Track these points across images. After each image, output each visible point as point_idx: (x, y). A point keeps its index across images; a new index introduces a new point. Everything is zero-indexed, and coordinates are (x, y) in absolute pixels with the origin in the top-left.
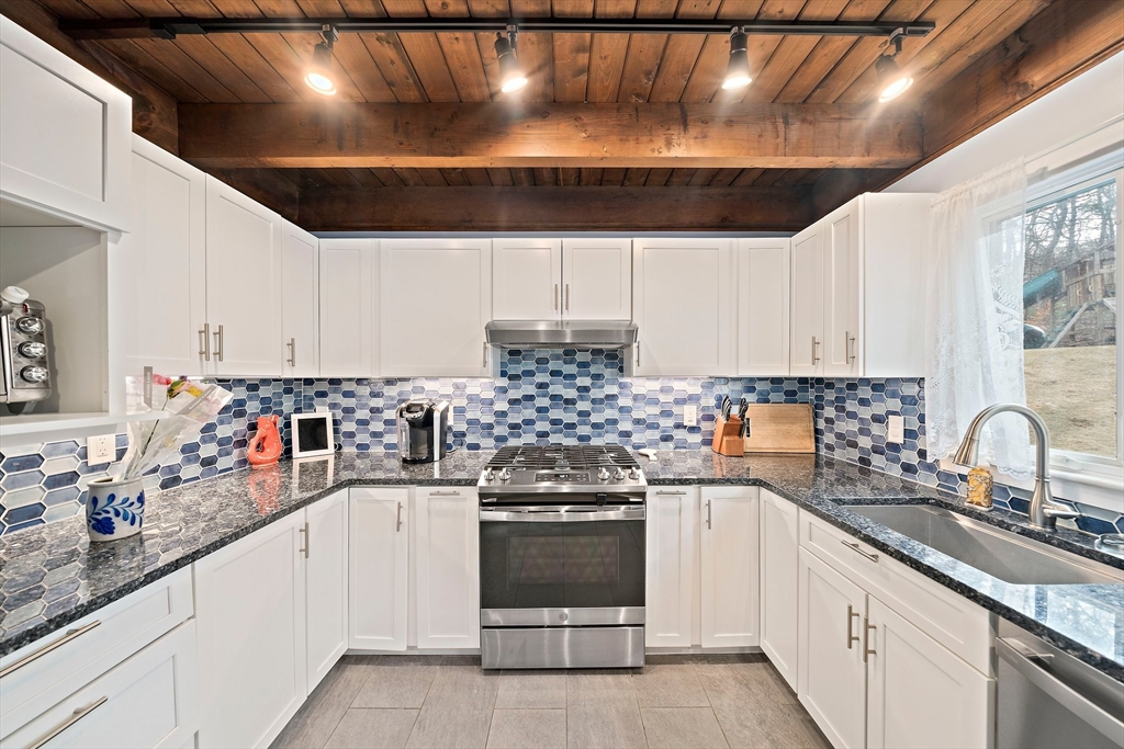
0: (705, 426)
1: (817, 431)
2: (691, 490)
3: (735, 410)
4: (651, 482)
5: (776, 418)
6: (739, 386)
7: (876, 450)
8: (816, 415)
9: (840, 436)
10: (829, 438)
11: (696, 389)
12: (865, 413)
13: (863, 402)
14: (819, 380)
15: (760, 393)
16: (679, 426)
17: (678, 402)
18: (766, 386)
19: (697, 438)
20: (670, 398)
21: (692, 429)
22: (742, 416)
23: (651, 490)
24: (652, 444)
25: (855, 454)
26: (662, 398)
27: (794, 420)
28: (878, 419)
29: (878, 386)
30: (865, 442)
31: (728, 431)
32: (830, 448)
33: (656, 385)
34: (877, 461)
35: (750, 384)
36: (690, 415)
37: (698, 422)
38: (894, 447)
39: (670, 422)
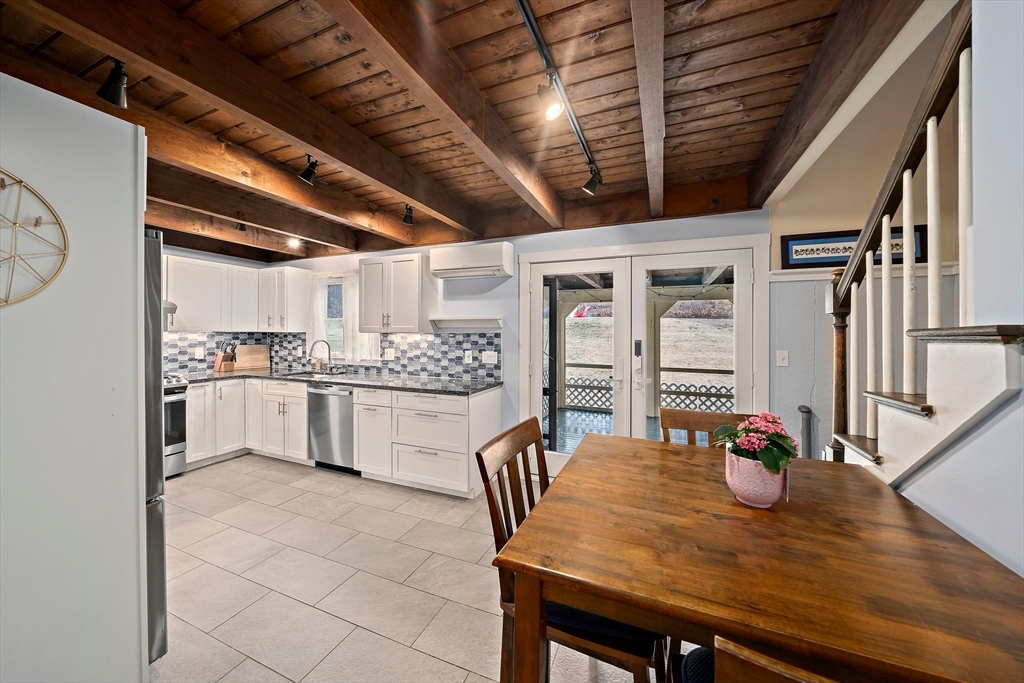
0: (209, 358)
1: (271, 357)
2: (211, 383)
3: (229, 350)
4: (191, 382)
5: (250, 352)
6: (230, 337)
7: (294, 361)
8: (271, 350)
9: (281, 358)
10: (276, 359)
11: (204, 338)
12: (290, 346)
13: (290, 342)
14: (272, 334)
15: (242, 340)
16: (191, 360)
17: (190, 346)
18: (246, 336)
19: (205, 365)
20: (186, 344)
21: (201, 361)
22: (233, 351)
23: (190, 386)
24: (175, 370)
25: (287, 364)
26: (180, 344)
27: (260, 352)
28: (294, 348)
29: (295, 336)
30: (290, 358)
31: (225, 359)
32: (277, 363)
33: (176, 336)
34: (294, 364)
35: (236, 336)
36: (199, 353)
37: (205, 356)
38: (300, 358)
39: (186, 358)
